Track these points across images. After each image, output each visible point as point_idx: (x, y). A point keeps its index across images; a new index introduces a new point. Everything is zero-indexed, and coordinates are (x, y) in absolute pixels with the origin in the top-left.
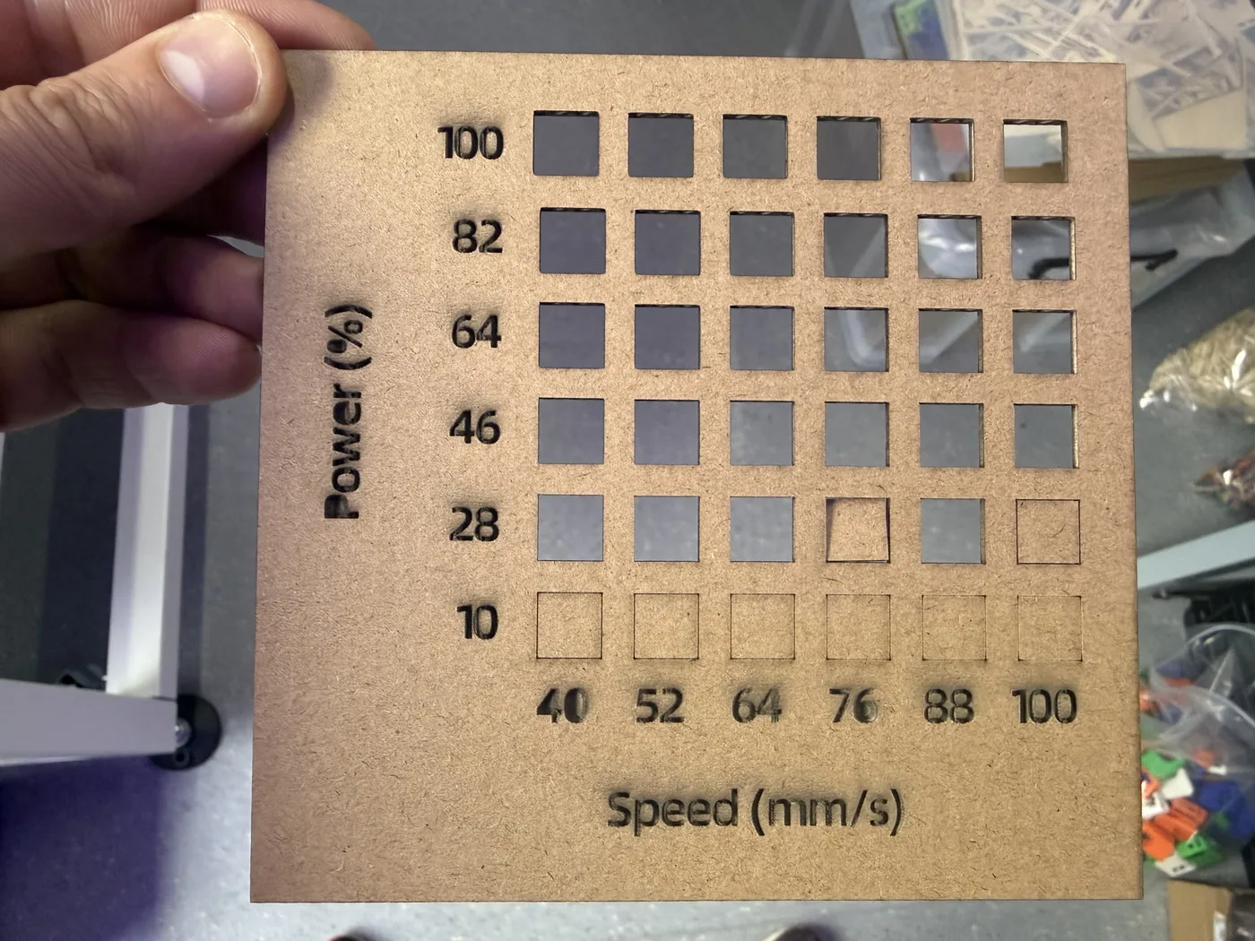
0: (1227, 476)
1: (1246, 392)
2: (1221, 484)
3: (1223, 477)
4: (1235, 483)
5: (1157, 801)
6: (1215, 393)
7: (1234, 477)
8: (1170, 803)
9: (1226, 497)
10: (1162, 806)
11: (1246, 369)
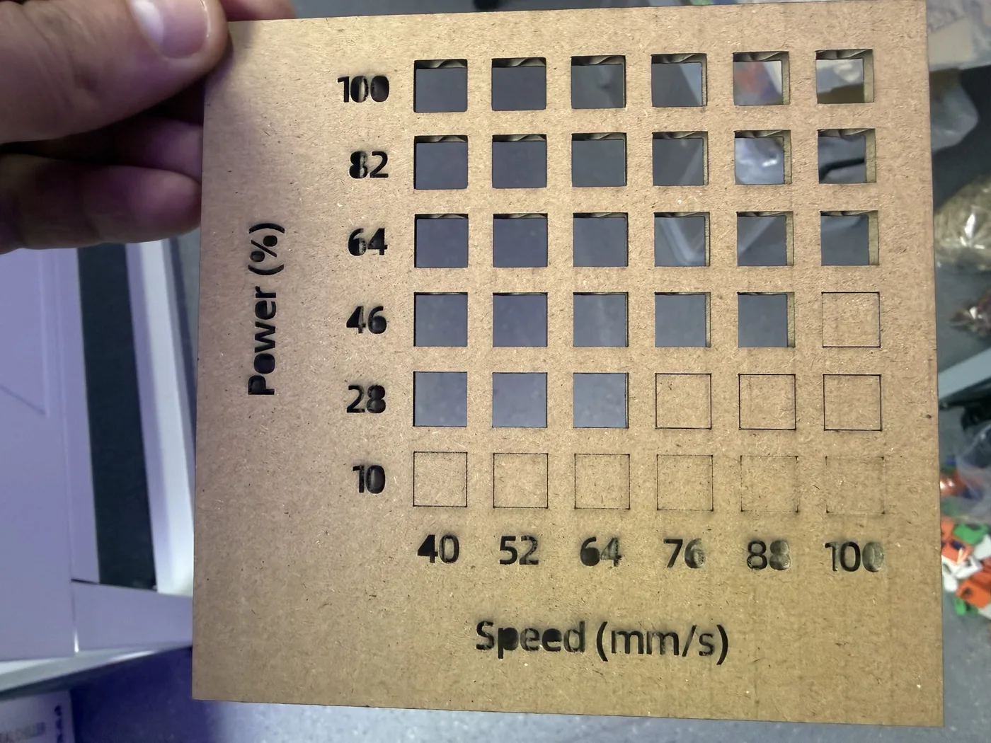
0: (973, 312)
1: (980, 247)
2: (970, 319)
3: (969, 313)
4: (980, 317)
5: (973, 562)
6: (954, 251)
7: (979, 312)
8: (982, 562)
9: (974, 328)
10: (977, 565)
11: (977, 228)
